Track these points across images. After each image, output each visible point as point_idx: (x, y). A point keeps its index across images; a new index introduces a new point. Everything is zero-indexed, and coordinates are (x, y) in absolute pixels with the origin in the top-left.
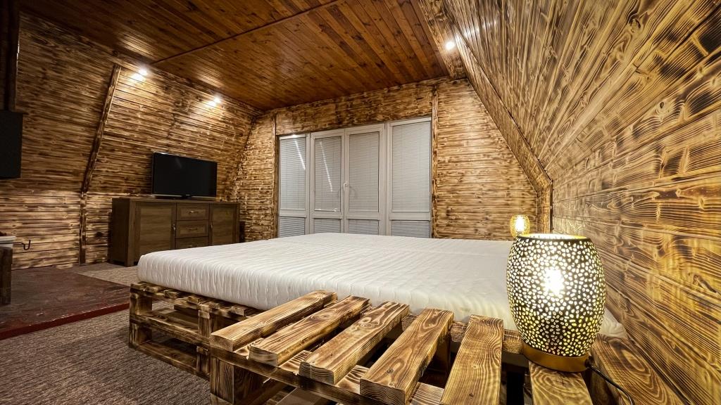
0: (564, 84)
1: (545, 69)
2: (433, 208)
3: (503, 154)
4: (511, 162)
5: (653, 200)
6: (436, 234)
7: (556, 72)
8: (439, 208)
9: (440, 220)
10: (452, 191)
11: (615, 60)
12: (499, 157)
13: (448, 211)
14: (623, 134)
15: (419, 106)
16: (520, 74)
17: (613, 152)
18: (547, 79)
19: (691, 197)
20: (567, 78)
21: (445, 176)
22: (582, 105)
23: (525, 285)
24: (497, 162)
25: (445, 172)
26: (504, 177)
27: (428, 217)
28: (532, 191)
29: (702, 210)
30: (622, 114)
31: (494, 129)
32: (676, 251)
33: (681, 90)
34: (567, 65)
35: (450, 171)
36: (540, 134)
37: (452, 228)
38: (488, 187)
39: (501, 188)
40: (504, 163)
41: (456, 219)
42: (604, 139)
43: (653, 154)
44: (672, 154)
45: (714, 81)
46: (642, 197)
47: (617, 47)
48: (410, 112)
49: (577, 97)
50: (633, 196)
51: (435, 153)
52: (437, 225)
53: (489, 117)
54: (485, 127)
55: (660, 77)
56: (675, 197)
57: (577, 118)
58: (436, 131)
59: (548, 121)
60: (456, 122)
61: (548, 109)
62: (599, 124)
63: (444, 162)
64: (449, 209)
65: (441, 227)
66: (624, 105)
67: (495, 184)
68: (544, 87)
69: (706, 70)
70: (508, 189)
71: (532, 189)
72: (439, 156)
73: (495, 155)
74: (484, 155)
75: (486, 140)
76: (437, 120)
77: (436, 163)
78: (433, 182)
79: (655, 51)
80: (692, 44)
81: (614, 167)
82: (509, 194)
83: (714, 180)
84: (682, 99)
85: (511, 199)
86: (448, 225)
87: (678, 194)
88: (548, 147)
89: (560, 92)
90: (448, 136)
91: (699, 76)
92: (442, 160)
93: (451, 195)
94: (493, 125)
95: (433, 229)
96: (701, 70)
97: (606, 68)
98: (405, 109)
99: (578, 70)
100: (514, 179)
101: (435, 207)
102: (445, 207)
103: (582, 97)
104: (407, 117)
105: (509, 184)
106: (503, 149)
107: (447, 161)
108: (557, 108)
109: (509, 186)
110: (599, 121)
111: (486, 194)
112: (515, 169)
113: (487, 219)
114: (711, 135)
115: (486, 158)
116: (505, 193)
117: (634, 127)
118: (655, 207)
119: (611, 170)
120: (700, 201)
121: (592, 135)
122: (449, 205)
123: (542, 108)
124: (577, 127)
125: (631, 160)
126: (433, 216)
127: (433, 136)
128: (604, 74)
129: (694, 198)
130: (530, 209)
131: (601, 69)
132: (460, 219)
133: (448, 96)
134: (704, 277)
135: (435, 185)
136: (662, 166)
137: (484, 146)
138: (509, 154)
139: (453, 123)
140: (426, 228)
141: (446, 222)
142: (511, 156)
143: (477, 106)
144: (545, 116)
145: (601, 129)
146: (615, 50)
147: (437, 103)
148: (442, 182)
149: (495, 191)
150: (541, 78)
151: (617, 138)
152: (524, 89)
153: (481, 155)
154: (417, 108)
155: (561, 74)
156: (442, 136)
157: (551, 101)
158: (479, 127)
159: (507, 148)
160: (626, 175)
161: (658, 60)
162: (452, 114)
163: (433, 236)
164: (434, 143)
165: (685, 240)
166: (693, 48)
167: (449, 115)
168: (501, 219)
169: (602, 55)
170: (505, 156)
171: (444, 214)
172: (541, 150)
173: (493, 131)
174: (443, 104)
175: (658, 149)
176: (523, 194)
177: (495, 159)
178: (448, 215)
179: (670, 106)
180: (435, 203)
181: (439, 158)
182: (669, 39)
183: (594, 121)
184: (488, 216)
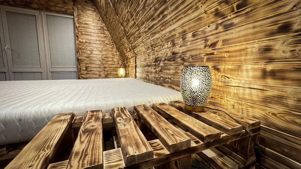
0: (166, 13)
1: (157, 5)
2: (78, 65)
3: (110, 42)
4: (113, 46)
5: (202, 56)
6: (80, 78)
7: (163, 7)
8: (81, 65)
9: (83, 72)
10: (88, 57)
11: (198, 7)
12: (109, 43)
13: (86, 67)
14: (187, 35)
15: (65, 8)
16: (139, 4)
17: (180, 42)
18: (156, 10)
19: (222, 54)
20: (169, 11)
21: (84, 49)
22: (171, 23)
23: (186, 83)
24: (107, 45)
25: (83, 47)
26: (111, 52)
27: (76, 70)
28: (121, 59)
29: (226, 57)
30: (189, 28)
31: (106, 30)
32: (213, 70)
33: (220, 22)
34: (171, 5)
35: (86, 47)
36: (139, 34)
37: (89, 75)
38: (105, 56)
39: (110, 57)
40: (110, 46)
41: (91, 71)
42: (176, 37)
43: (203, 42)
44: (213, 42)
45: (236, 20)
46: (196, 56)
47: (202, 2)
48: (59, 9)
49: (170, 19)
50: (191, 56)
51: (77, 36)
52: (81, 74)
53: (104, 24)
54: (102, 29)
55: (213, 16)
56: (214, 54)
57: (165, 28)
58: (77, 25)
59: (147, 28)
60: (88, 23)
61: (150, 23)
62: (176, 31)
63: (83, 42)
64: (87, 66)
65: (83, 75)
66: (193, 25)
67: (107, 55)
68: (152, 13)
69: (233, 16)
70: (113, 58)
71: (121, 58)
72: (80, 39)
73: (107, 42)
74: (102, 42)
75: (103, 35)
76: (77, 18)
77: (78, 42)
78: (77, 52)
79: (217, 6)
80: (233, 6)
81: (180, 47)
82: (113, 60)
83: (233, 48)
84: (220, 24)
85: (114, 62)
86: (87, 74)
87: (215, 54)
88: (141, 40)
89: (161, 16)
90: (84, 29)
91: (229, 18)
92: (82, 41)
93: (88, 59)
94: (106, 28)
95: (79, 76)
96: (230, 16)
97: (192, 9)
98: (55, 6)
99: (177, 8)
100: (115, 54)
101: (80, 65)
102: (85, 65)
103: (173, 20)
104: (57, 12)
105: (113, 56)
106: (110, 40)
107: (84, 42)
108: (156, 23)
109: (113, 57)
110: (176, 30)
111: (104, 59)
112: (115, 50)
113: (105, 70)
114: (233, 35)
115: (103, 43)
116: (111, 59)
117: (193, 33)
118: (203, 59)
119: (178, 48)
120: (225, 55)
121: (171, 35)
122: (86, 64)
123: (146, 23)
124: (164, 32)
125: (190, 44)
126: (78, 69)
127: (75, 27)
128: (189, 12)
129: (223, 54)
130: (121, 66)
131: (189, 10)
132: (92, 71)
133: (83, 8)
134: (226, 75)
135: (78, 54)
136: (208, 45)
137: (102, 37)
138: (112, 43)
139: (86, 23)
140: (75, 75)
141: (85, 72)
142: (113, 44)
143: (98, 18)
144: (147, 26)
145: (176, 33)
146: (200, 3)
147: (76, 9)
148: (82, 52)
149: (107, 58)
150: (153, 8)
151: (182, 37)
152: (138, 12)
153: (101, 41)
154: (64, 8)
155: (166, 8)
156: (81, 28)
157: (153, 20)
158: (99, 28)
159: (112, 40)
160: (187, 49)
161: (217, 10)
162: (85, 17)
163: (79, 79)
164: (76, 31)
165: (218, 67)
166: (233, 8)
167: (84, 18)
168: (110, 70)
169: (193, 4)
170: (111, 43)
171: (84, 68)
172: (135, 41)
173: (105, 31)
174: (80, 11)
175: (206, 41)
176: (118, 60)
177: (107, 44)
178: (86, 69)
179: (213, 26)
180: (79, 62)
181: (80, 40)
182: (226, 3)
183: (174, 30)
184: (105, 69)
